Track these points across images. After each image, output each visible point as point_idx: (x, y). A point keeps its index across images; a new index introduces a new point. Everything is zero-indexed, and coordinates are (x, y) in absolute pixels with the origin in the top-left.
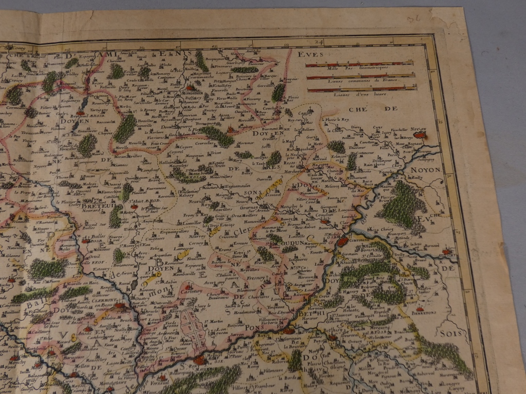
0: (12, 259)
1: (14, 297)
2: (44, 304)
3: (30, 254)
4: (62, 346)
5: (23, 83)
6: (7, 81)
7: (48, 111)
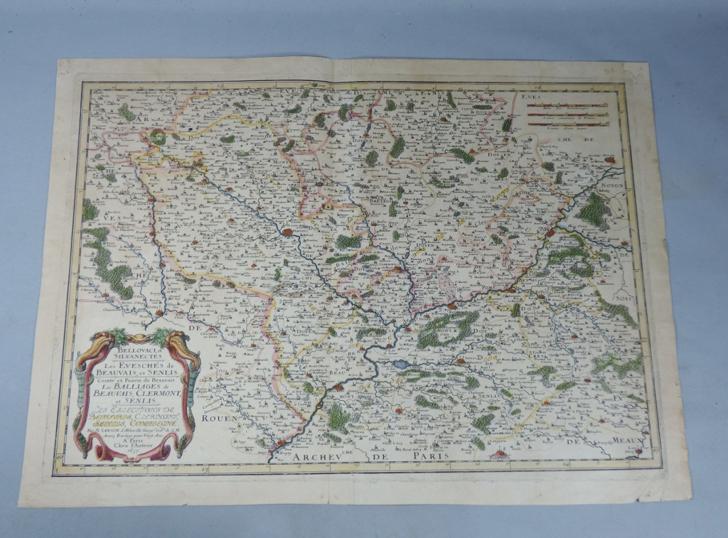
0: (324, 234)
1: (327, 259)
2: (347, 265)
3: (336, 232)
4: (361, 292)
5: (325, 112)
6: (315, 110)
7: (344, 132)
